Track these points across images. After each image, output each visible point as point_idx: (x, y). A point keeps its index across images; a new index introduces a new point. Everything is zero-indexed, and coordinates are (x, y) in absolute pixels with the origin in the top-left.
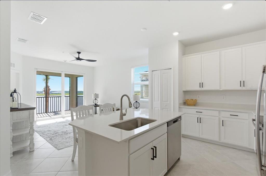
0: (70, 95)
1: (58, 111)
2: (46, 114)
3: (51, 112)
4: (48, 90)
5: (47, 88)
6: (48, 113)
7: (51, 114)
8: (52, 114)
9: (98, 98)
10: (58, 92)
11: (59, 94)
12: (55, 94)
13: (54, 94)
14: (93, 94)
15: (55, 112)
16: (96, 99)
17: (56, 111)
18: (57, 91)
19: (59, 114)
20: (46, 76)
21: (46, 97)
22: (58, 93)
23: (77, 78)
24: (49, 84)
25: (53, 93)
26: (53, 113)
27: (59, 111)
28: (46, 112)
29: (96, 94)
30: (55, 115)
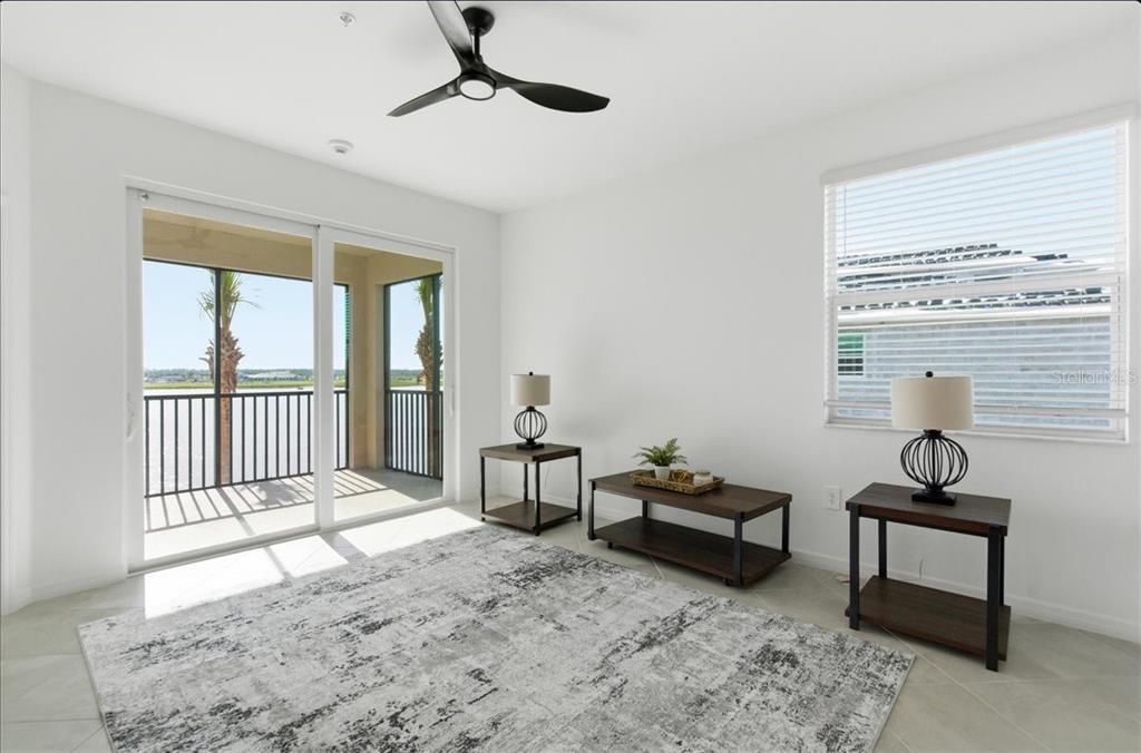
0: (347, 386)
1: (283, 472)
2: (214, 493)
3: (244, 482)
4: (231, 357)
5: (224, 348)
6: (227, 490)
7: (246, 493)
8: (253, 495)
9: (546, 401)
10: (272, 375)
11: (276, 383)
12: (260, 383)
13: (255, 383)
15: (267, 479)
16: (531, 409)
17: (272, 474)
18: (269, 371)
19: (290, 498)
20: (218, 272)
21: (218, 396)
22: (275, 379)
23: (386, 287)
25: (251, 379)
26: (255, 489)
27: (289, 476)
28: (218, 485)
29: (531, 374)
30: (270, 507)
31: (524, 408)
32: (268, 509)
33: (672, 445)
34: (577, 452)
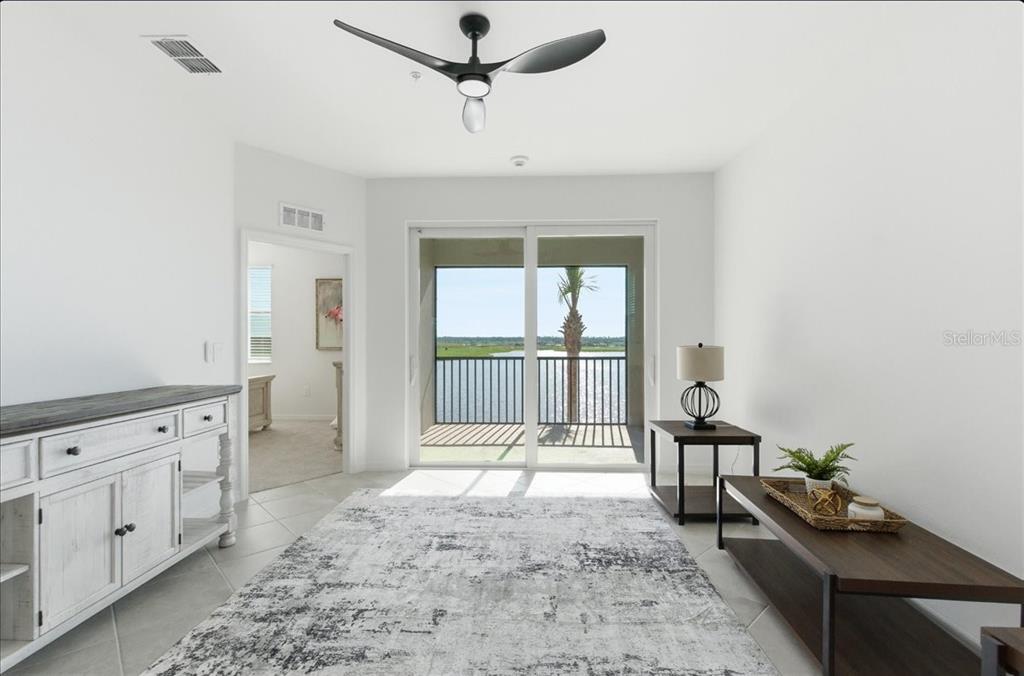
0: (626, 354)
4: (578, 329)
5: (574, 322)
14: (678, 349)
16: (700, 385)
24: (578, 308)
29: (700, 345)
30: (556, 443)
31: (694, 383)
32: (554, 445)
33: (836, 453)
34: (753, 440)
